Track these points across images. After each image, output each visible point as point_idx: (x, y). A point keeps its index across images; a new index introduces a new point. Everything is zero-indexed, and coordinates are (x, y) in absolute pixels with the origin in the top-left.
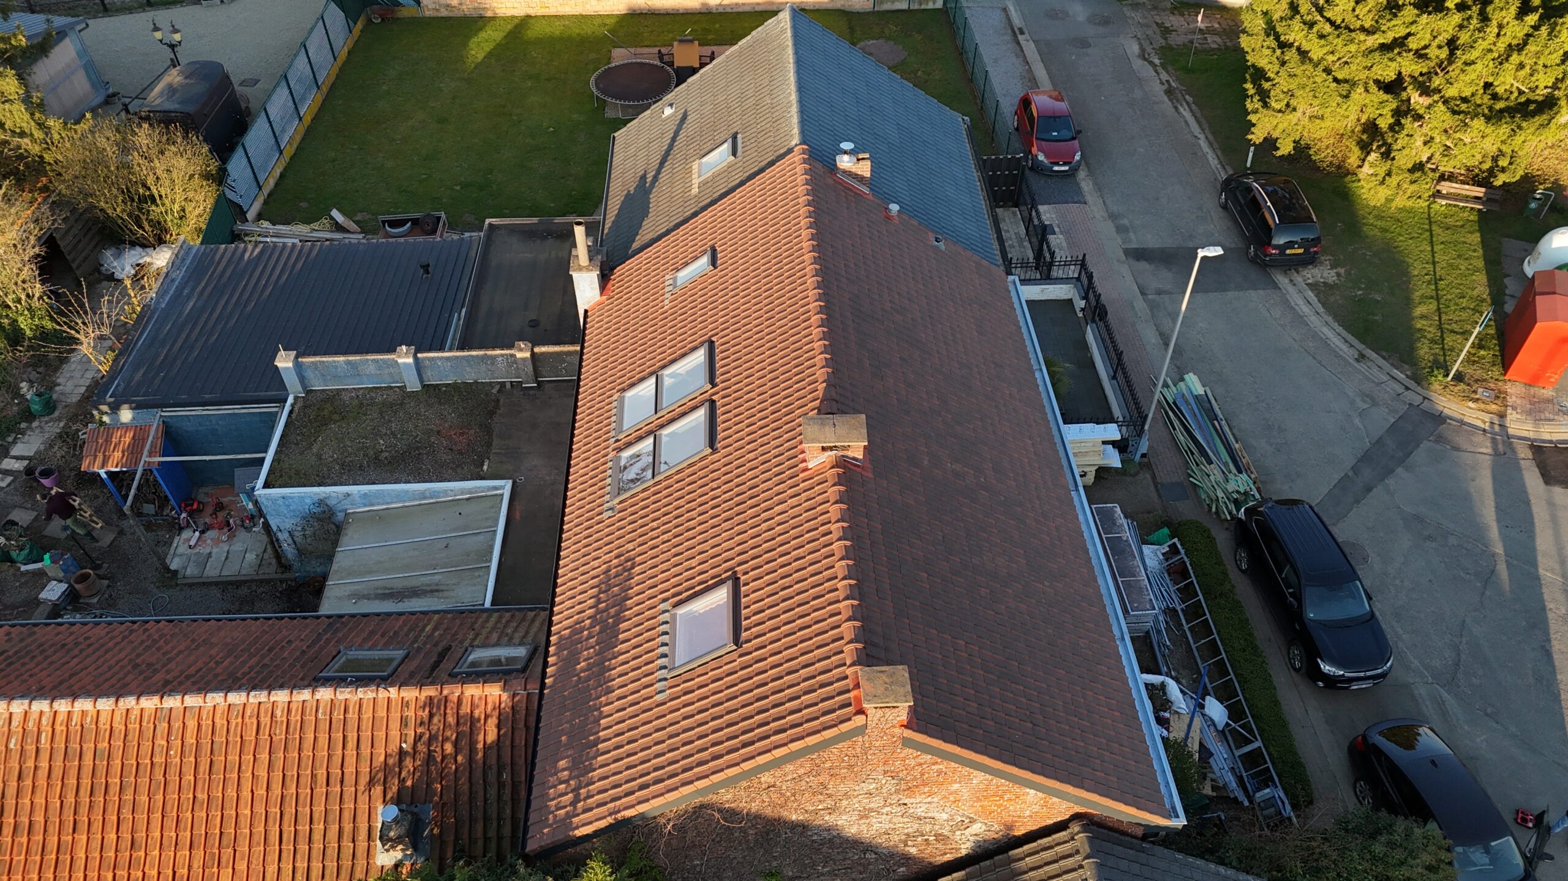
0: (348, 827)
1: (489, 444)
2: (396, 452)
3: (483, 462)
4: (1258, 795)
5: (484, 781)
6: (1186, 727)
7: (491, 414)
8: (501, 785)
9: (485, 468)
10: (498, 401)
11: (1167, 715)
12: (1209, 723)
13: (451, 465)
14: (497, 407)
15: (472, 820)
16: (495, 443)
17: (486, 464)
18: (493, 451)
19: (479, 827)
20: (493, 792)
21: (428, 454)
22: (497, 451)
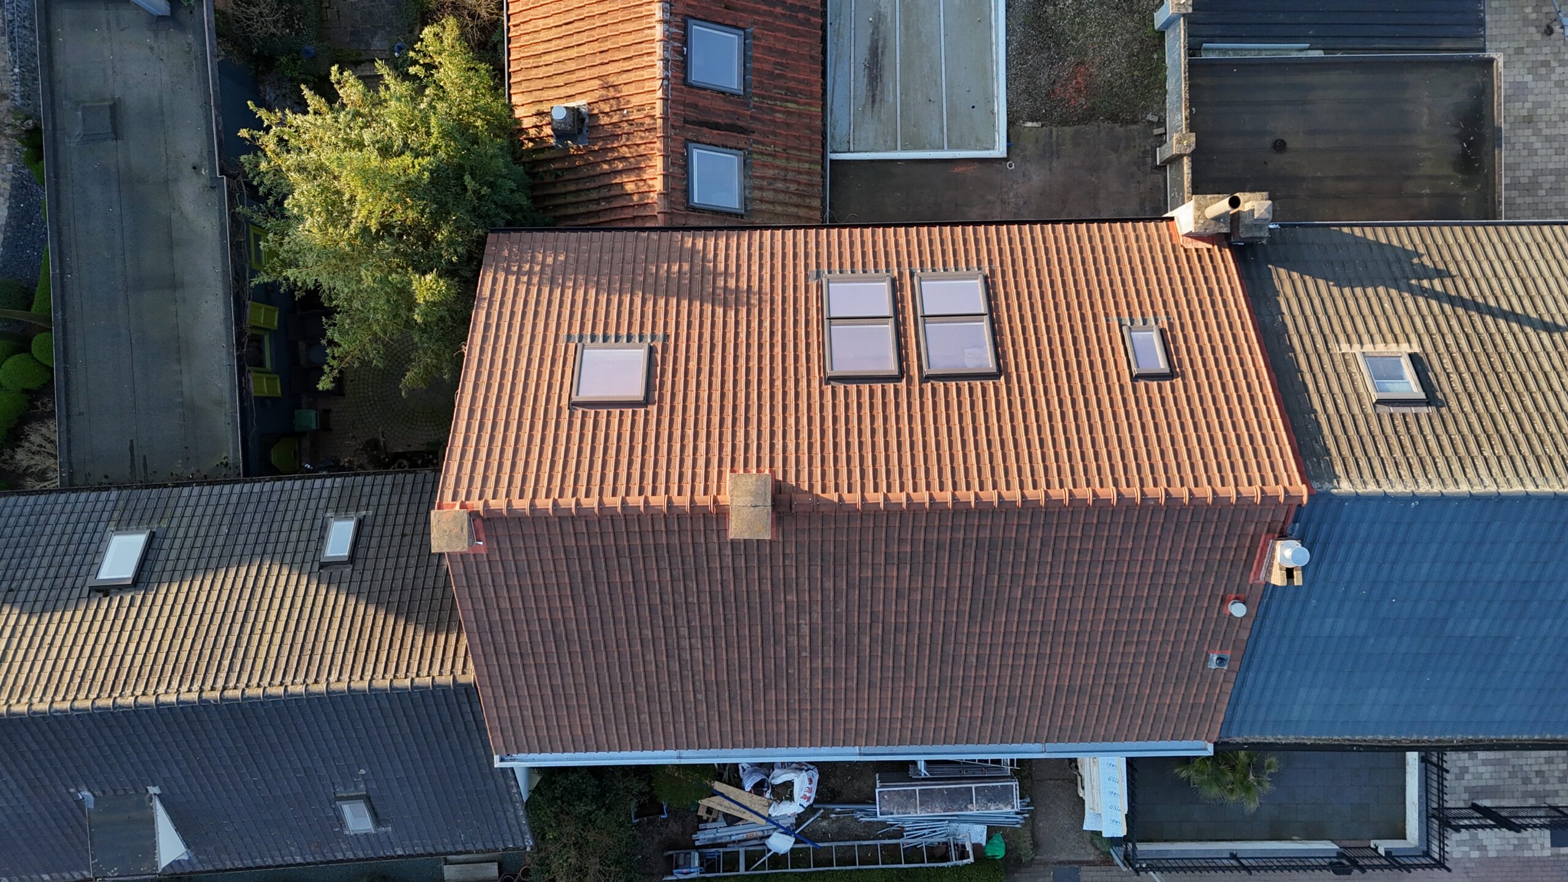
0: (574, 77)
1: (1064, 123)
2: (1054, 21)
3: (1037, 121)
4: (697, 855)
5: (600, 187)
6: (756, 809)
7: (1114, 118)
8: (597, 201)
9: (1029, 124)
10: (1135, 123)
11: (768, 795)
12: (766, 833)
13: (1031, 86)
14: (1125, 123)
15: (577, 180)
16: (1067, 129)
17: (1035, 124)
18: (1054, 129)
19: (572, 188)
20: (594, 195)
21: (1050, 57)
22: (1054, 134)
